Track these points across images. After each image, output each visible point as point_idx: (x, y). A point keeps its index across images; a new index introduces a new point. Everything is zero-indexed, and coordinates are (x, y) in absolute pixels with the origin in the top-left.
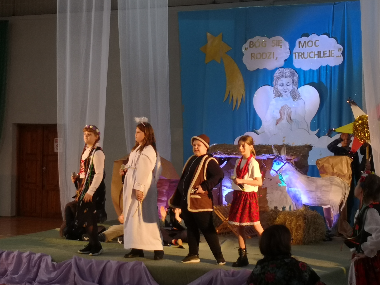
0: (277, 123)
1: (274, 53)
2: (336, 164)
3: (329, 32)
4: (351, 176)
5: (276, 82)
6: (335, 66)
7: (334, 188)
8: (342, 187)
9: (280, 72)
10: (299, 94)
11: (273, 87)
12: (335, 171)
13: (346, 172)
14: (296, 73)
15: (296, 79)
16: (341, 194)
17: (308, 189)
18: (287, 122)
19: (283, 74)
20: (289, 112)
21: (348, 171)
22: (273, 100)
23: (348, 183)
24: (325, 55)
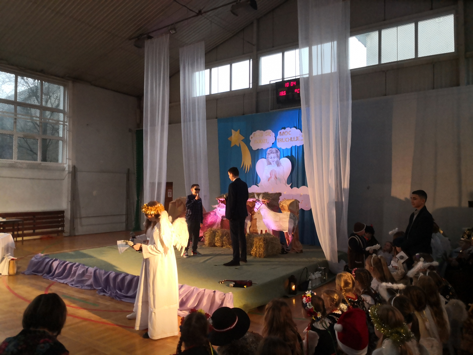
0: (269, 180)
1: (267, 139)
3: (296, 125)
5: (268, 157)
8: (293, 219)
10: (280, 163)
11: (266, 159)
14: (278, 151)
15: (279, 154)
16: (293, 223)
17: (275, 220)
18: (275, 180)
19: (272, 151)
20: (275, 173)
22: (266, 166)
24: (295, 140)
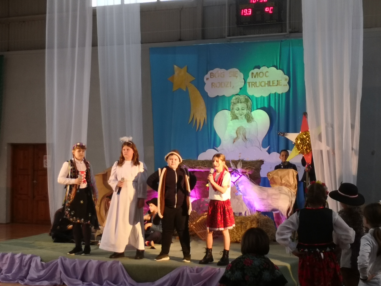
0: (234, 142)
2: (284, 176)
3: (277, 64)
4: (297, 186)
5: (233, 108)
6: (282, 93)
7: (282, 196)
8: (288, 195)
9: (236, 98)
10: (252, 117)
11: (230, 111)
12: (283, 182)
13: (293, 182)
14: (250, 99)
15: (250, 105)
16: (289, 201)
17: (260, 197)
18: (243, 141)
19: (239, 100)
20: (244, 132)
21: (294, 181)
22: (231, 122)
23: (294, 192)
